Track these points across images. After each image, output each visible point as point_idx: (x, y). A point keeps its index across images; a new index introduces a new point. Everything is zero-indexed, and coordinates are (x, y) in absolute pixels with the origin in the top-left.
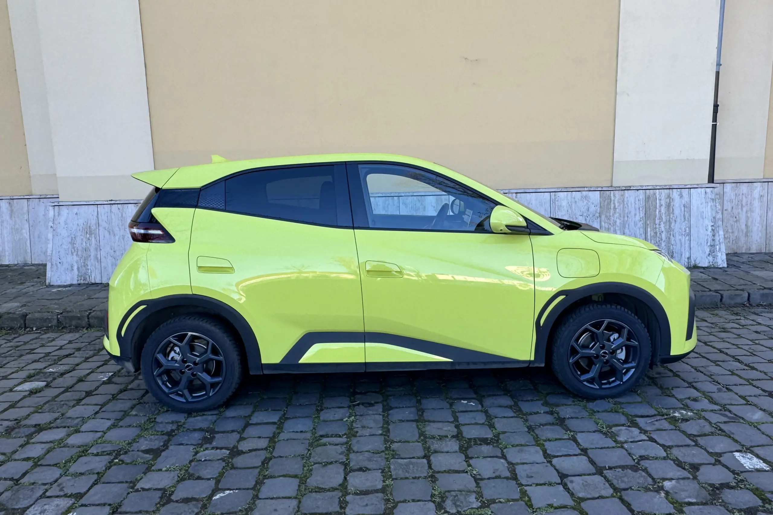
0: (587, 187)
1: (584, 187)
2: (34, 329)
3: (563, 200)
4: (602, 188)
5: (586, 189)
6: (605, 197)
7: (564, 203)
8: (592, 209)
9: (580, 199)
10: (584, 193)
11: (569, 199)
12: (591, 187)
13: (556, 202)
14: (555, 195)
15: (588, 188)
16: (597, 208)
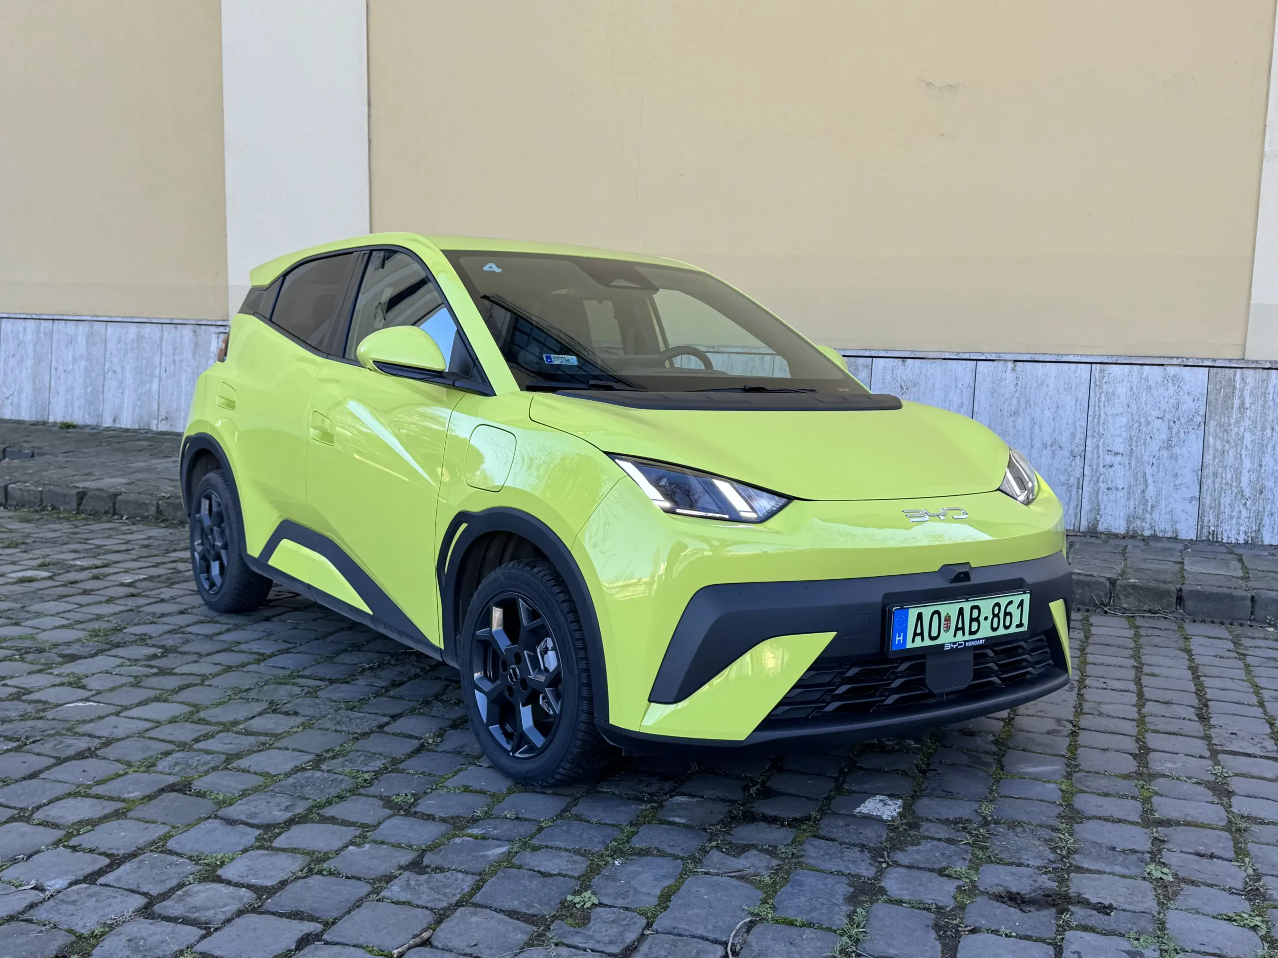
0: (1178, 358)
1: (1172, 358)
2: (124, 518)
3: (1119, 382)
4: (1214, 360)
5: (1175, 361)
6: (1221, 382)
7: (1122, 390)
8: (1189, 405)
9: (1159, 380)
10: (1171, 371)
11: (1135, 381)
12: (1188, 359)
13: (1104, 386)
14: (1102, 371)
15: (1180, 360)
16: (1200, 403)
